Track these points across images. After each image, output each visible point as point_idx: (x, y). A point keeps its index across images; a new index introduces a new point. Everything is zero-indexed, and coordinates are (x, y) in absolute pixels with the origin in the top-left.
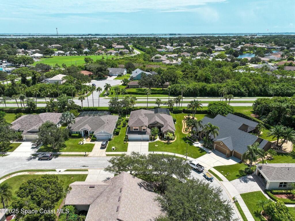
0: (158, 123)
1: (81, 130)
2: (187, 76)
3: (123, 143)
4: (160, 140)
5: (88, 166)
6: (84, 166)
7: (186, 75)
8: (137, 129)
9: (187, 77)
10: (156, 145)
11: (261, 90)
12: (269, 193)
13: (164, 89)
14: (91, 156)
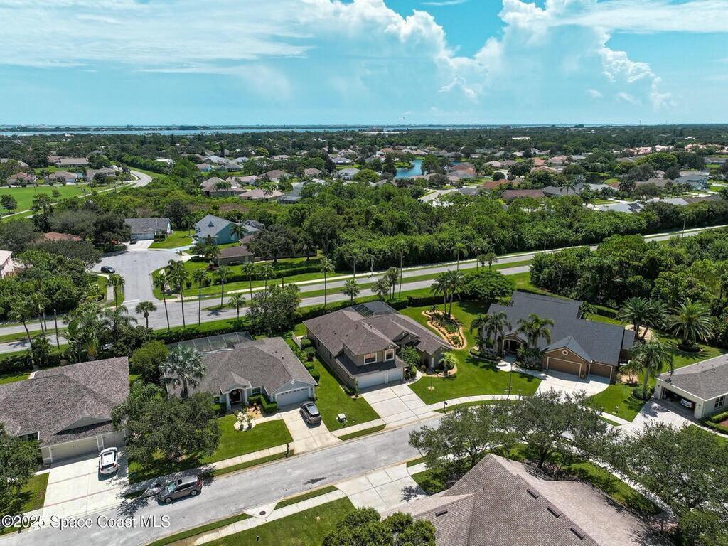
0: (408, 335)
1: (225, 390)
2: (352, 223)
3: (351, 401)
4: (425, 375)
5: (323, 478)
6: (313, 481)
7: (350, 222)
8: (373, 359)
9: (353, 226)
10: (429, 388)
11: (513, 239)
12: (708, 423)
13: (311, 258)
14: (303, 453)
